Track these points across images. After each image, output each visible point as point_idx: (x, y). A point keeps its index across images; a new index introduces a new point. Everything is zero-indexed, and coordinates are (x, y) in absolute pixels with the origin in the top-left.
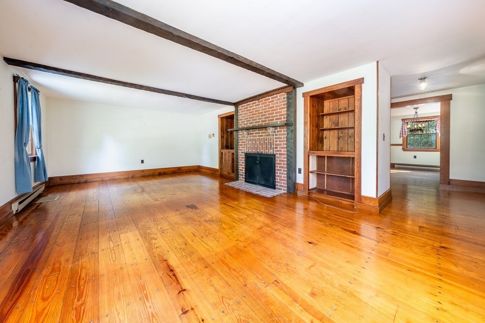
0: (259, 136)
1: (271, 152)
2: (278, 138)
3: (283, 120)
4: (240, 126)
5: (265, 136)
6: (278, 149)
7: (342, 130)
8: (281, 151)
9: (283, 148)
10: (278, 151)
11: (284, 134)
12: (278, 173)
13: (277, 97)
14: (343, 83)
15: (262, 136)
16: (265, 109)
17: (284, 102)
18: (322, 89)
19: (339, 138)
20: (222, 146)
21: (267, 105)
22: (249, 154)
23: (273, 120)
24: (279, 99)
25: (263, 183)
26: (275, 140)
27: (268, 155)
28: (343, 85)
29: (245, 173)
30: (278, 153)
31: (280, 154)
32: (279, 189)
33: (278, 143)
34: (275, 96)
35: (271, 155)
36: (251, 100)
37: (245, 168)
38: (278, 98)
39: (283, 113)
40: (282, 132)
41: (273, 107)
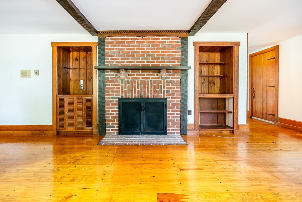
0: (142, 78)
1: (161, 96)
2: (171, 81)
3: (176, 63)
4: (109, 65)
5: (152, 79)
6: (170, 93)
7: (205, 78)
8: (174, 95)
9: (176, 91)
10: (170, 95)
11: (178, 78)
12: (170, 117)
13: (169, 39)
14: (227, 42)
15: (149, 78)
16: (152, 49)
17: (177, 45)
18: (211, 42)
19: (202, 83)
20: (59, 89)
21: (156, 45)
22: (126, 99)
23: (164, 62)
24: (171, 42)
25: (150, 131)
26: (166, 83)
27: (157, 99)
28: (227, 43)
29: (120, 124)
30: (170, 96)
31: (172, 98)
32: (171, 133)
33: (171, 86)
34: (166, 37)
35: (161, 99)
36: (131, 34)
37: (119, 118)
38: (171, 40)
39: (176, 57)
40: (176, 76)
41: (164, 49)
